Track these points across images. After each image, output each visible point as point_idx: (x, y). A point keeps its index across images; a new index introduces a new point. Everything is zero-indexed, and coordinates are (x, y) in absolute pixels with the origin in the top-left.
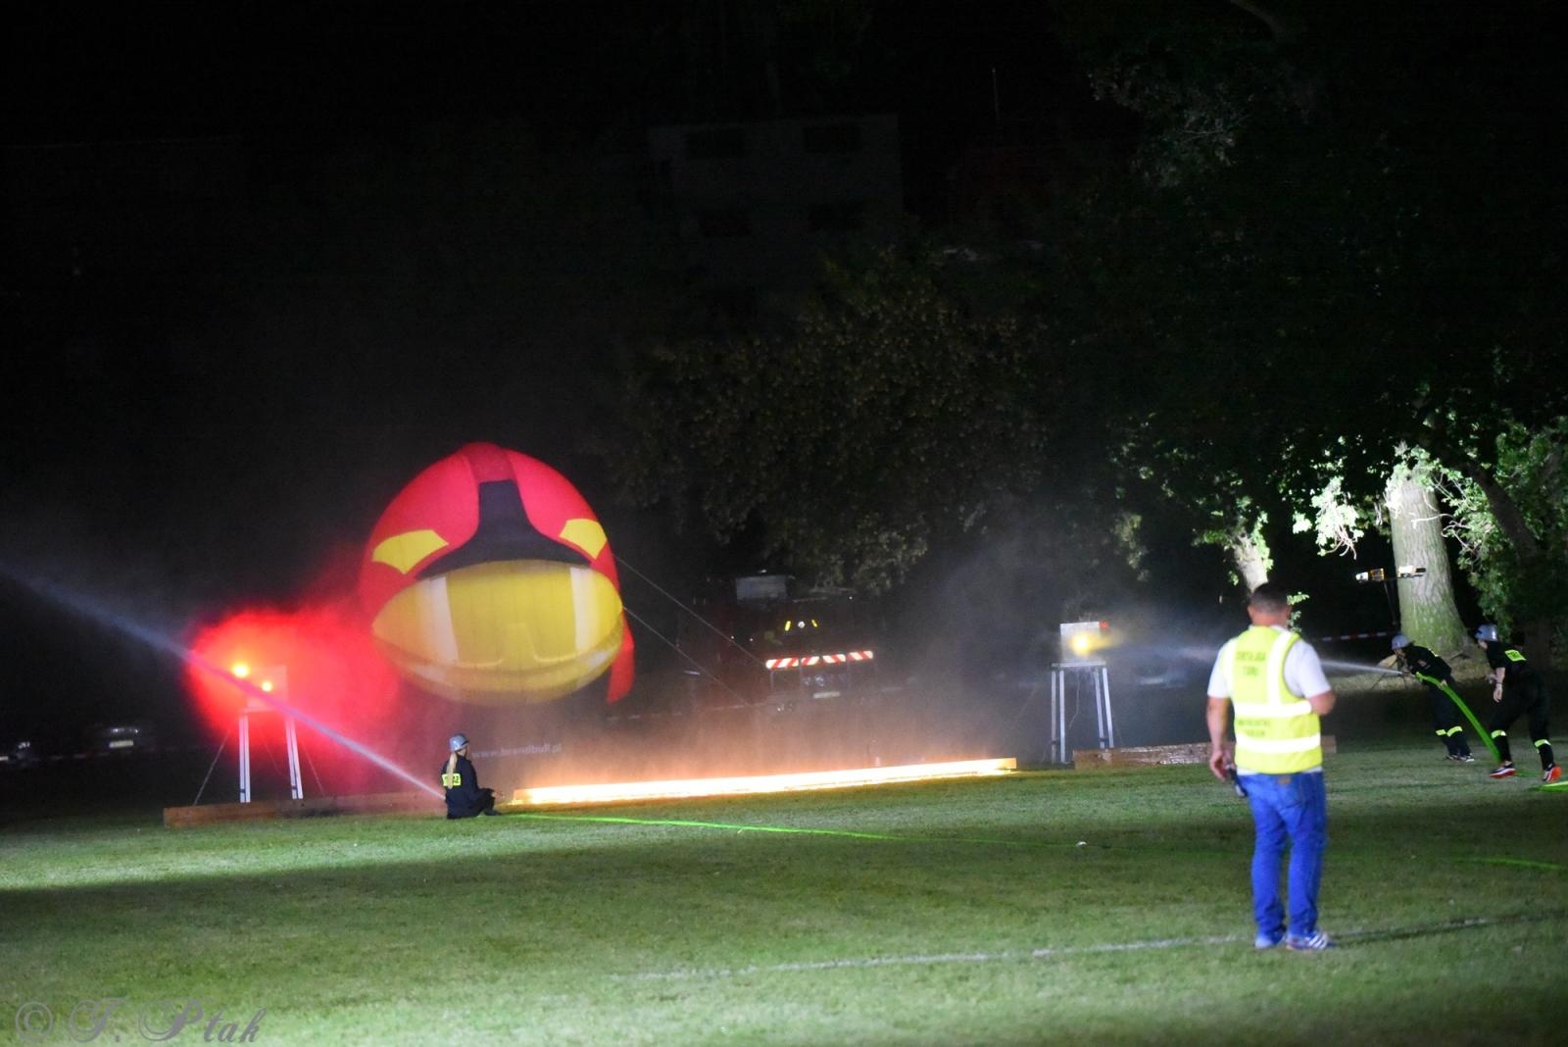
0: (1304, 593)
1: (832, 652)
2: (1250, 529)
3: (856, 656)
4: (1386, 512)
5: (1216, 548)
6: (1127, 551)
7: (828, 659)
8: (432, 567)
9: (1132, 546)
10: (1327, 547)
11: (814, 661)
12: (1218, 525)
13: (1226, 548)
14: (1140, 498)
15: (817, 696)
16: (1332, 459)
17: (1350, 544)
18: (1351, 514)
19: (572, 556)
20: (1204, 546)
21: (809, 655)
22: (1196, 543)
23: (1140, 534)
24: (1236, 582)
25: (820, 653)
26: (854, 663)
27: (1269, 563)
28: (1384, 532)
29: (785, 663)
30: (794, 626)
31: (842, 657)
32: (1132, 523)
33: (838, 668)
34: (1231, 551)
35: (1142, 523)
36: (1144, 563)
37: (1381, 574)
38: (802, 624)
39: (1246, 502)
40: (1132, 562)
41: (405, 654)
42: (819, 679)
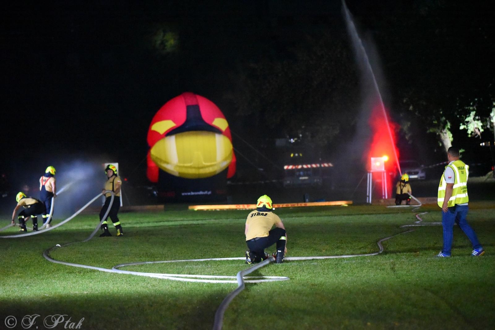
0: (463, 149)
1: (306, 164)
2: (444, 128)
3: (314, 166)
4: (492, 123)
5: (434, 134)
6: (405, 134)
7: (305, 166)
8: (170, 133)
9: (407, 132)
10: (471, 134)
11: (300, 167)
12: (437, 126)
13: (437, 134)
15: (301, 178)
16: (472, 106)
17: (479, 133)
18: (479, 124)
19: (216, 130)
20: (430, 133)
21: (298, 165)
22: (428, 132)
23: (410, 129)
24: (441, 145)
25: (302, 164)
26: (313, 168)
27: (452, 139)
28: (491, 130)
29: (290, 167)
30: (294, 155)
31: (309, 166)
32: (407, 125)
33: (308, 169)
34: (439, 135)
35: (411, 125)
36: (411, 138)
37: (489, 144)
38: (297, 155)
39: (444, 118)
40: (407, 137)
41: (161, 160)
42: (301, 173)
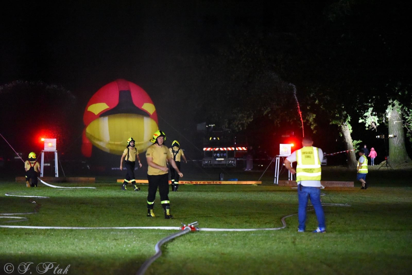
0: (361, 140)
1: (223, 147)
2: (345, 121)
3: (230, 149)
4: (387, 119)
5: (336, 125)
6: (311, 124)
7: (221, 149)
8: (104, 114)
9: (312, 123)
10: (368, 127)
11: (217, 149)
12: (339, 119)
13: (339, 126)
14: (314, 109)
15: (217, 159)
16: (371, 103)
17: (375, 127)
18: (376, 119)
19: (145, 114)
20: (333, 125)
21: (216, 148)
22: (331, 123)
23: (315, 120)
24: (341, 136)
25: (219, 147)
26: (229, 151)
27: (351, 131)
28: (386, 124)
29: (209, 149)
30: (212, 139)
31: (225, 149)
32: (313, 116)
33: (224, 152)
34: (341, 127)
35: (316, 117)
36: (315, 128)
37: (383, 137)
38: (215, 138)
39: (345, 112)
40: (312, 128)
41: (95, 138)
42: (218, 155)
